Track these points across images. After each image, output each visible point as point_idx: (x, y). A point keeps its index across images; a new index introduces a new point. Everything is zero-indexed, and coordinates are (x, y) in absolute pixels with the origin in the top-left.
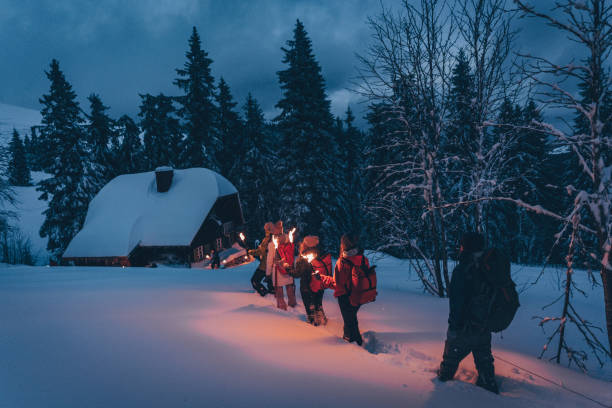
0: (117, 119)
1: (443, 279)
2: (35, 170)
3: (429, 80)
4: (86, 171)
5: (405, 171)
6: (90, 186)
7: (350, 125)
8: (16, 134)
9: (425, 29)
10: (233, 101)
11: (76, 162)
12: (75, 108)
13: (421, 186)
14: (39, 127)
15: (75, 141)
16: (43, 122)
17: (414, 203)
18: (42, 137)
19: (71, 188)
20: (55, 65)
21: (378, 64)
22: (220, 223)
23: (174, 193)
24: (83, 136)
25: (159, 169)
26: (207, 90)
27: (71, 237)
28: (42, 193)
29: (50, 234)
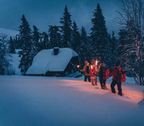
0: (42, 33)
1: (142, 80)
2: (17, 49)
3: (139, 19)
4: (32, 49)
5: (131, 47)
6: (34, 53)
7: (113, 36)
8: (11, 38)
9: (138, 3)
10: (77, 28)
11: (29, 46)
12: (30, 30)
13: (135, 51)
14: (18, 35)
15: (29, 40)
16: (20, 33)
17: (133, 56)
18: (19, 38)
19: (28, 54)
20: (23, 16)
21: (123, 14)
22: (73, 65)
23: (59, 55)
24: (32, 38)
25: (55, 48)
26: (69, 24)
27: (28, 69)
28: (19, 55)
29: (21, 67)
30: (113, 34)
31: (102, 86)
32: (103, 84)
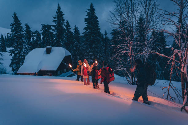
0: (34, 32)
1: (134, 80)
2: (8, 47)
3: (131, 19)
4: (24, 47)
5: (123, 47)
6: (26, 52)
7: (106, 36)
8: (2, 36)
9: (131, 4)
10: (70, 27)
11: (21, 44)
12: (21, 28)
13: (128, 51)
14: (10, 33)
15: (21, 38)
16: (11, 32)
17: (126, 56)
18: (11, 36)
19: (19, 52)
20: (15, 14)
21: (116, 14)
22: (65, 64)
23: (52, 54)
24: (23, 37)
25: (47, 47)
26: (62, 23)
27: (19, 68)
28: (10, 53)
29: (13, 66)
30: (106, 34)
31: (94, 85)
32: (95, 84)
